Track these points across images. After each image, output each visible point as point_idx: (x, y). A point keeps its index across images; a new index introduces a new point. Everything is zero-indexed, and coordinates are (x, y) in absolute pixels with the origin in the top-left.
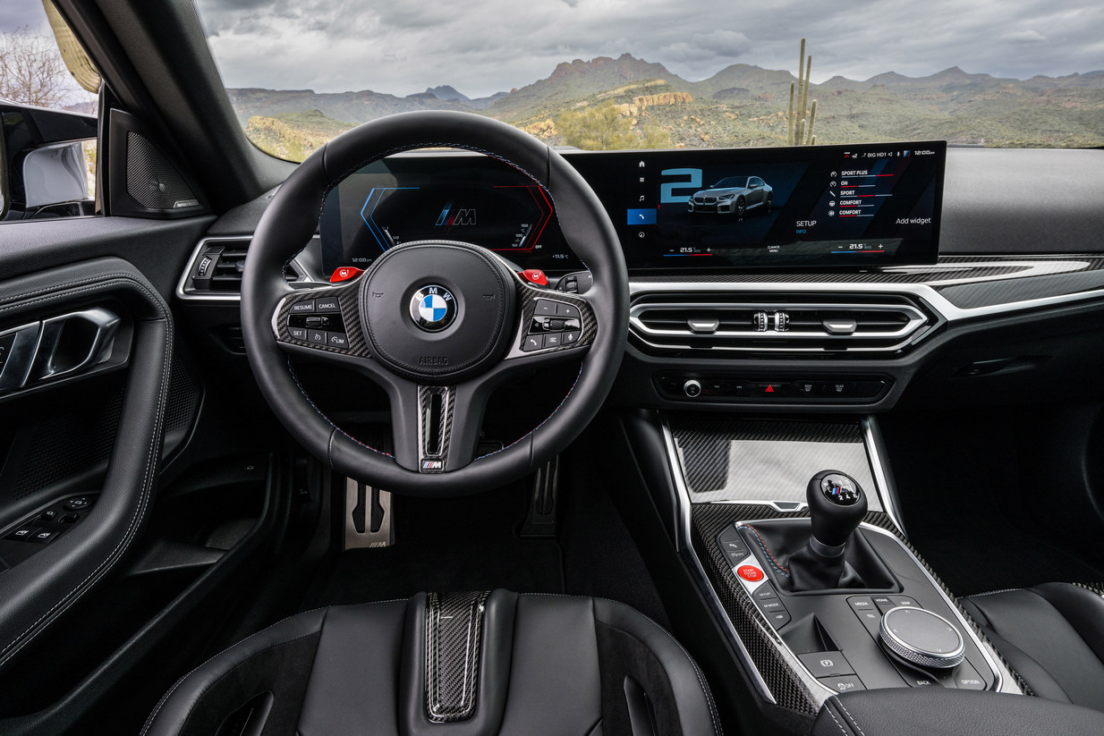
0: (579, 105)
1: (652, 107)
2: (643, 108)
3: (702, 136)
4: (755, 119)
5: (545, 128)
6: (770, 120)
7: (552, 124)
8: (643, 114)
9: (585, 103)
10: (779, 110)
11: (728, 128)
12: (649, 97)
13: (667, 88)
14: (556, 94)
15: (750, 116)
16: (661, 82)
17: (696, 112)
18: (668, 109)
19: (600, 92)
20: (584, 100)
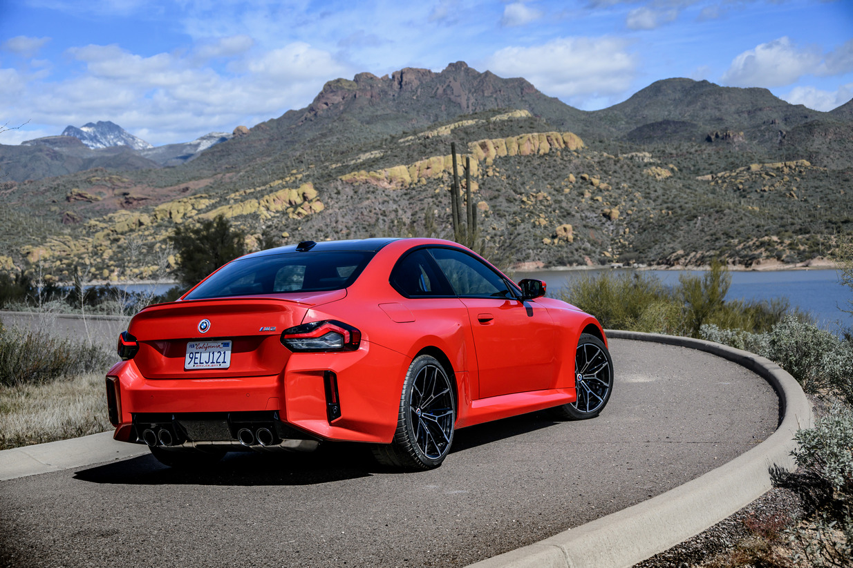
0: (364, 157)
1: (506, 159)
2: (490, 160)
3: (607, 210)
4: (709, 177)
5: (299, 201)
6: (736, 178)
7: (312, 193)
8: (491, 173)
9: (377, 154)
10: (752, 160)
11: (653, 195)
12: (501, 141)
13: (530, 125)
14: (324, 135)
15: (697, 172)
16: (522, 114)
17: (590, 166)
18: (536, 162)
19: (405, 134)
20: (375, 148)
